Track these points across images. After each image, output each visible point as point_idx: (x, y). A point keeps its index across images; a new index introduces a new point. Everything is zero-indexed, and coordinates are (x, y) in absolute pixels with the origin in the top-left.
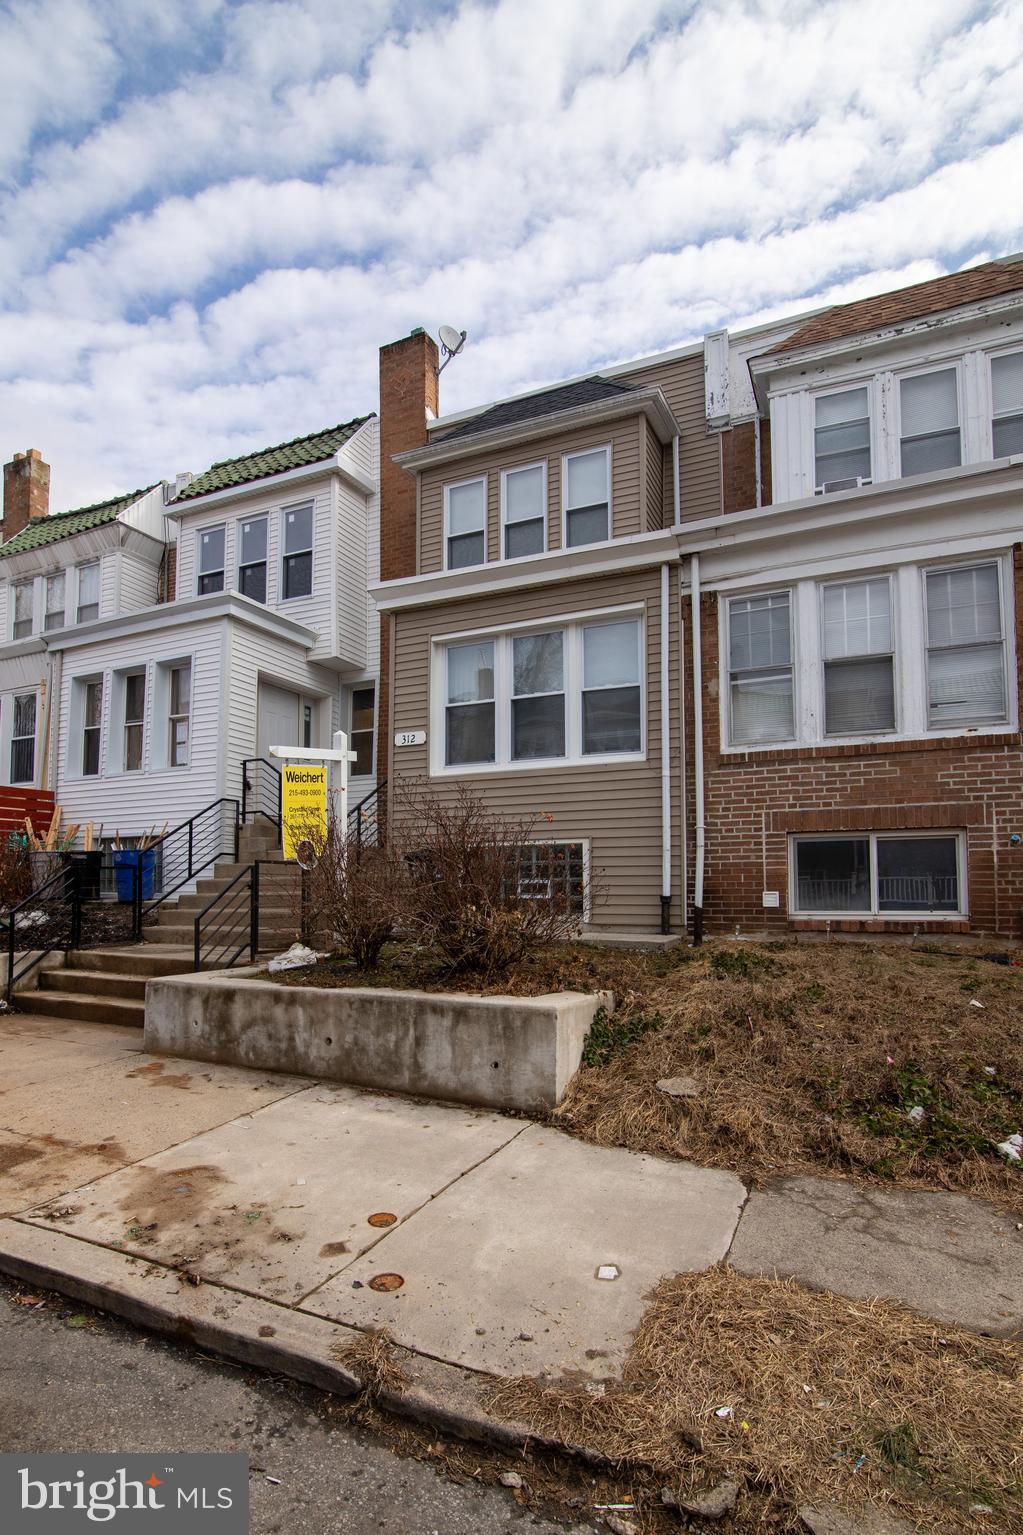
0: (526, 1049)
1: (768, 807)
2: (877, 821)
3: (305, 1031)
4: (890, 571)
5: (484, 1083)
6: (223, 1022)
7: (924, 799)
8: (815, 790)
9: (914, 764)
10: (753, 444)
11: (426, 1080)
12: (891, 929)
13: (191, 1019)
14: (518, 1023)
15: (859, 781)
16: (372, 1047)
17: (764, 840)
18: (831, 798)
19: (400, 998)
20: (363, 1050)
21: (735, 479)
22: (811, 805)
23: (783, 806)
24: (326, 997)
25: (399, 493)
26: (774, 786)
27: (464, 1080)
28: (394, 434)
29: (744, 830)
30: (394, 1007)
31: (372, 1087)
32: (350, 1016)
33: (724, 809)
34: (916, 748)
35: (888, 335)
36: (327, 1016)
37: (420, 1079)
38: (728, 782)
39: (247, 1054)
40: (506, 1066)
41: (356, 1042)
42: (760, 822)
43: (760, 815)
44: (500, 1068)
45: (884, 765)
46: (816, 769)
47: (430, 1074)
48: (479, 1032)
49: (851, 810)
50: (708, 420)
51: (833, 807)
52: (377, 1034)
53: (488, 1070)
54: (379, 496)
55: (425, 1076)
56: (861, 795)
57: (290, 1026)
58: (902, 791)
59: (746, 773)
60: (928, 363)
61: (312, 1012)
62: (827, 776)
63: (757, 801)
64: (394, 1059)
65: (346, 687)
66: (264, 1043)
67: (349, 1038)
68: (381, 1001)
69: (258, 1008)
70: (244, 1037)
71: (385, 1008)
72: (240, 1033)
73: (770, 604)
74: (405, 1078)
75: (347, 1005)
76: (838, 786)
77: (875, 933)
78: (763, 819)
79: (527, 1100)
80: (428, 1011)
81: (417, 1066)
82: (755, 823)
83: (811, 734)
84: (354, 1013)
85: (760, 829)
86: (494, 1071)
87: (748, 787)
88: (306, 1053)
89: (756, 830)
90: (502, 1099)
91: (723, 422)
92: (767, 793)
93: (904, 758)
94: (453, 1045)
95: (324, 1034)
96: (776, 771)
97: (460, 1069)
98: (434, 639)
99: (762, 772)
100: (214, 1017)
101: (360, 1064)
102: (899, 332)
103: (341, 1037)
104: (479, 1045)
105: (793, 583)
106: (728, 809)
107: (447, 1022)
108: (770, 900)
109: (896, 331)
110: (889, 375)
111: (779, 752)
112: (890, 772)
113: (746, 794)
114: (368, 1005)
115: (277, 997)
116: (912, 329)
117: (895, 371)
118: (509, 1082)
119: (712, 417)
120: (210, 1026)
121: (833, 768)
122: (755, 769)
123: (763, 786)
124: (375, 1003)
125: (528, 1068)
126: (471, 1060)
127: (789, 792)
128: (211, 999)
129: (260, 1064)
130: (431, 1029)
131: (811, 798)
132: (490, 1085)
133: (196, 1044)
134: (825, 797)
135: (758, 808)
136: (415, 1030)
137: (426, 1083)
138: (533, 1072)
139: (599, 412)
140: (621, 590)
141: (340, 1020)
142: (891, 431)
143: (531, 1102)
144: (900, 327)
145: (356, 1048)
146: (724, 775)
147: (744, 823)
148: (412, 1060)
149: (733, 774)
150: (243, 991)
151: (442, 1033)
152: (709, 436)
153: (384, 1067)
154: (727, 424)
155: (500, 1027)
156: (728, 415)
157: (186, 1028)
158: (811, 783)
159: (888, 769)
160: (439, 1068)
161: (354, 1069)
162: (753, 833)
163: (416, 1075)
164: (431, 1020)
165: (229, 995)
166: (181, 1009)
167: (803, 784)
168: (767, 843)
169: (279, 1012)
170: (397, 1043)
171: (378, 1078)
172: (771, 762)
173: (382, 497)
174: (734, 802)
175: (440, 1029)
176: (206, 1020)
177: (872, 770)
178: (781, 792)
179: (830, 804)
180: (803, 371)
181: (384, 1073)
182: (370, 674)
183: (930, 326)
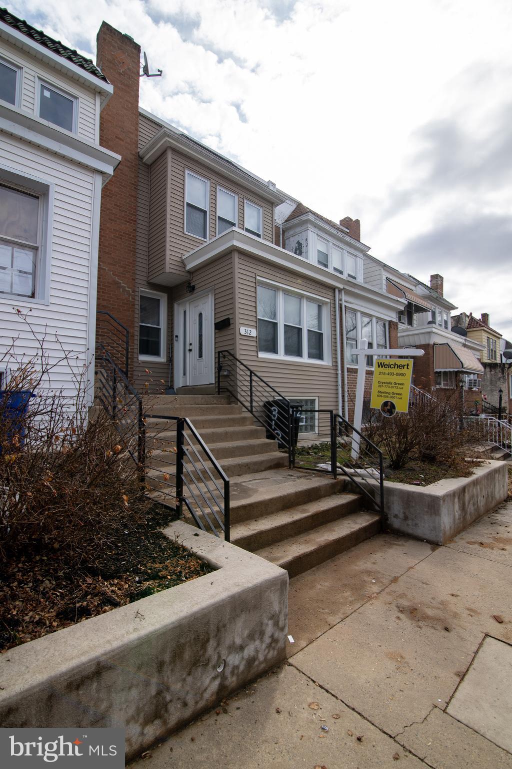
13: (455, 511)
16: (490, 493)
39: (469, 518)
41: (487, 493)
57: (477, 496)
64: (492, 495)
66: (472, 509)
69: (471, 492)
70: (468, 510)
75: (486, 478)
84: (487, 481)
98: (257, 277)
101: (488, 502)
105: (357, 311)
107: (497, 475)
110: (332, 244)
114: (488, 476)
115: (474, 483)
120: (460, 511)
128: (460, 495)
129: (472, 520)
133: (457, 524)
140: (324, 291)
153: (491, 500)
157: (454, 517)
165: (464, 490)
166: (452, 507)
169: (475, 490)
171: (491, 506)
180: (315, 226)
181: (491, 503)
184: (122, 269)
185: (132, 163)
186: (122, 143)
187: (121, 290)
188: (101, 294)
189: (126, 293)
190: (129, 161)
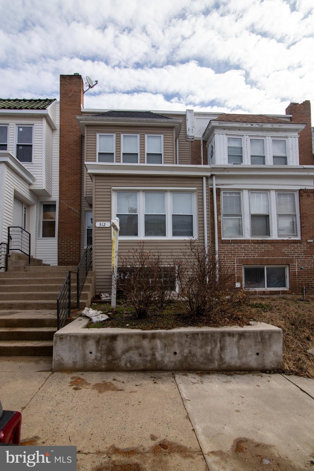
0: (271, 346)
1: (237, 257)
2: (267, 262)
3: (161, 349)
4: (268, 191)
5: (252, 361)
6: (110, 351)
7: (279, 256)
8: (250, 252)
9: (277, 246)
10: (200, 147)
11: (226, 364)
12: (272, 293)
13: (88, 352)
14: (267, 336)
15: (262, 250)
16: (199, 354)
17: (236, 267)
18: (255, 255)
19: (212, 331)
20: (194, 355)
21: (195, 156)
22: (249, 257)
23: (241, 257)
24: (173, 334)
25: (68, 132)
26: (238, 250)
27: (244, 362)
28: (67, 109)
29: (229, 263)
30: (209, 335)
31: (199, 371)
32: (186, 341)
33: (223, 257)
34: (277, 242)
35: (249, 125)
36: (174, 342)
37: (222, 364)
38: (225, 248)
39: (126, 365)
40: (262, 354)
41: (190, 352)
42: (235, 261)
43: (234, 259)
44: (260, 355)
45: (269, 246)
46: (251, 246)
47: (227, 361)
48: (250, 341)
49: (261, 259)
50: (188, 136)
51: (256, 258)
52: (201, 348)
53: (255, 356)
54: (59, 131)
55: (225, 362)
56: (263, 254)
57: (153, 349)
58: (274, 254)
59: (230, 246)
60: (258, 136)
61: (166, 342)
62: (254, 248)
63: (233, 255)
64: (210, 357)
65: (41, 202)
66: (136, 358)
67: (186, 351)
68: (202, 333)
69: (132, 342)
70: (124, 357)
71: (205, 336)
72: (122, 355)
73: (234, 195)
74: (216, 365)
75: (185, 336)
76: (257, 251)
77: (268, 294)
78: (235, 260)
79: (271, 366)
80: (227, 335)
81: (221, 359)
82: (233, 261)
83: (247, 236)
84: (189, 340)
85: (235, 263)
86: (257, 356)
87: (231, 250)
88: (162, 361)
89: (233, 264)
90: (261, 367)
91: (192, 138)
92: (237, 252)
93: (274, 245)
94: (238, 348)
95: (173, 350)
96: (239, 246)
97: (242, 358)
98: (113, 188)
99: (235, 246)
100: (104, 349)
101: (192, 361)
102: (252, 125)
103: (182, 351)
104: (250, 347)
105: (242, 190)
106: (225, 257)
107: (235, 339)
108: (238, 285)
109: (251, 125)
110: (248, 136)
111: (240, 240)
112: (271, 248)
113: (230, 253)
114: (196, 336)
115: (144, 336)
116: (255, 125)
117: (250, 136)
118: (264, 360)
119: (189, 135)
120: (101, 354)
121: (255, 246)
122: (233, 245)
123: (235, 250)
124: (200, 334)
125: (272, 353)
126: (247, 353)
127: (243, 252)
128: (101, 340)
129: (134, 368)
130: (228, 343)
131: (249, 254)
132: (256, 362)
133: (92, 363)
134: (253, 255)
135: (234, 257)
136: (220, 344)
137: (226, 365)
138: (273, 355)
139: (162, 123)
140: (188, 182)
141: (181, 344)
142: (249, 152)
143: (273, 366)
144: (252, 124)
145: (190, 355)
146: (223, 246)
147: (230, 261)
148: (219, 357)
149: (226, 246)
150: (123, 335)
151: (233, 344)
152: (187, 141)
153: (205, 361)
154: (193, 139)
155: (259, 339)
156: (194, 136)
157: (84, 357)
158: (249, 250)
159: (270, 247)
160: (231, 358)
161: (189, 364)
162: (232, 265)
163: (221, 363)
164: (228, 339)
165: (114, 338)
166: (80, 347)
167: (247, 250)
168: (237, 268)
169: (145, 343)
170: (211, 350)
171: (202, 367)
172: (237, 243)
173: (60, 132)
174: (226, 255)
175: (232, 342)
176: (98, 351)
177: (266, 247)
178: (241, 252)
179: (254, 257)
180: (224, 128)
181: (205, 364)
182: (53, 199)
183: (260, 126)
184: (72, 201)
185: (77, 142)
186: (72, 133)
187: (72, 212)
188: (61, 216)
189: (75, 213)
190: (76, 142)
